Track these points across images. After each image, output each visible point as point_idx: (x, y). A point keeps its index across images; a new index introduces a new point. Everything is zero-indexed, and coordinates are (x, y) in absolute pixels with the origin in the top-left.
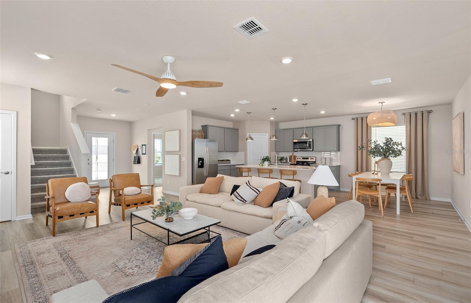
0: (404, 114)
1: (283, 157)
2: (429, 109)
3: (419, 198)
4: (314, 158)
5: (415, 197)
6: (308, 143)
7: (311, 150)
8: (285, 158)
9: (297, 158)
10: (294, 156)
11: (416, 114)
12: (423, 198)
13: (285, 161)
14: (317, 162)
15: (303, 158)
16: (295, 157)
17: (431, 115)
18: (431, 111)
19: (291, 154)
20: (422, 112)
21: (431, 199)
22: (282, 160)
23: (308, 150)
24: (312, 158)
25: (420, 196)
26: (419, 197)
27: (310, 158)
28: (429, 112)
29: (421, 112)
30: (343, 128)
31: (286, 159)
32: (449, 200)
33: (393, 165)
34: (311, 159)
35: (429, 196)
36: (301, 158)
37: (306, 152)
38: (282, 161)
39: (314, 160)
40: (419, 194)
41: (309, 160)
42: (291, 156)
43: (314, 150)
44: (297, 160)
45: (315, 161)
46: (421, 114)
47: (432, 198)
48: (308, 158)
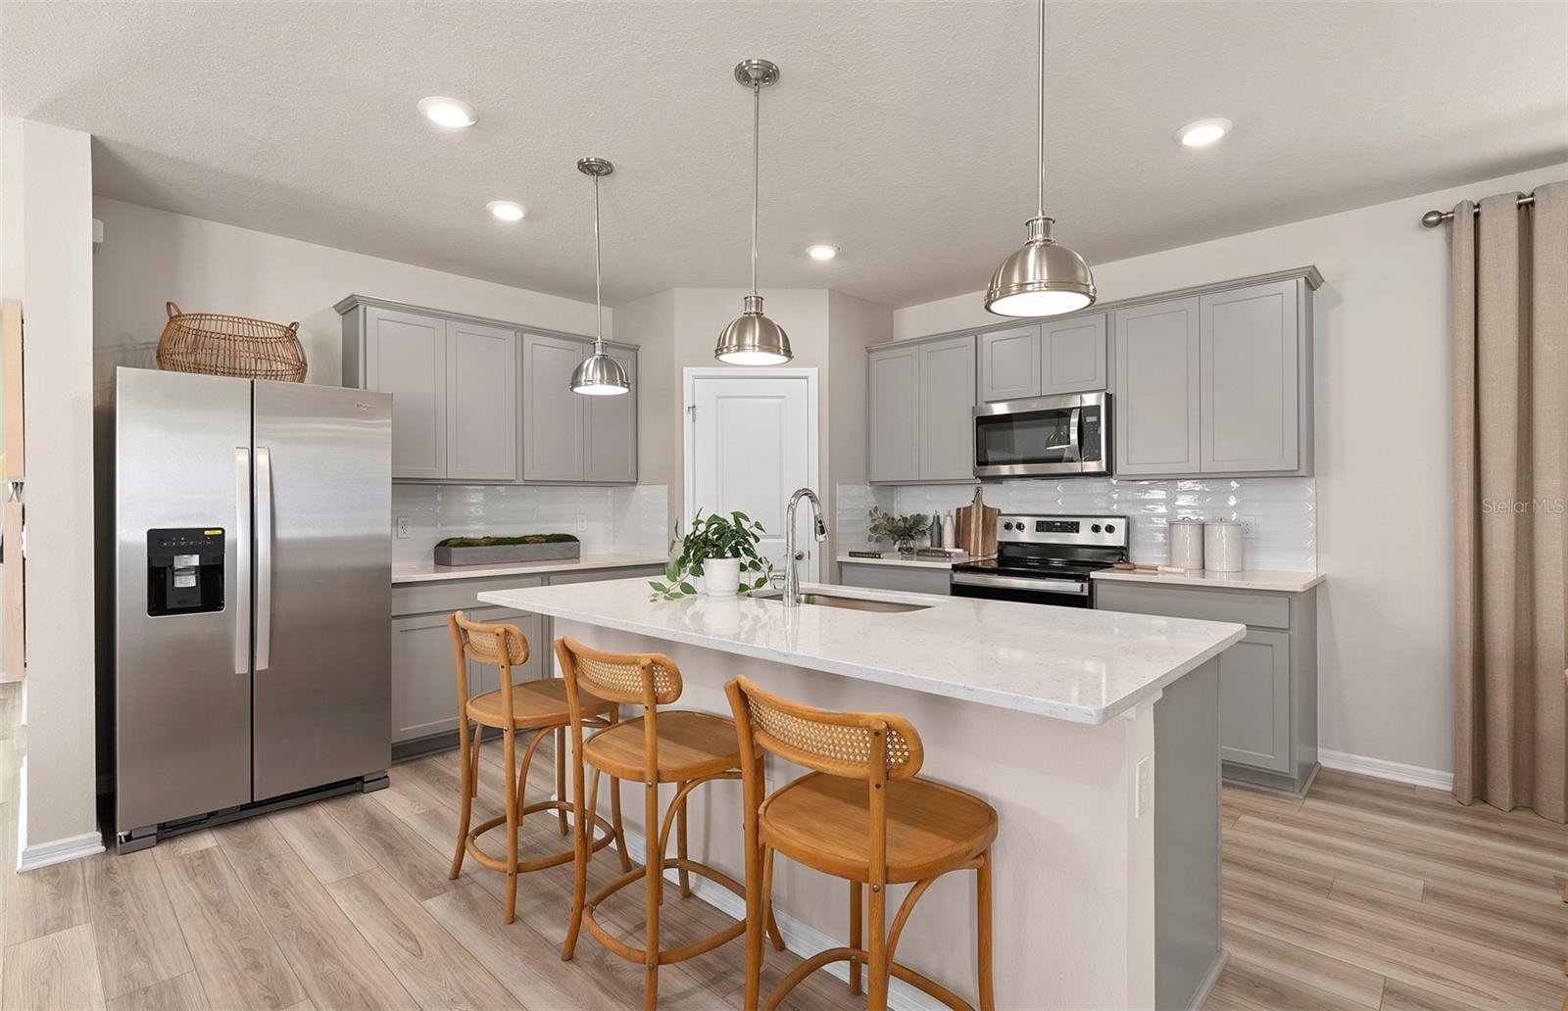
1: (919, 519)
4: (1120, 525)
6: (1074, 420)
8: (930, 522)
9: (1001, 522)
10: (984, 506)
13: (927, 543)
14: (1138, 556)
15: (1042, 527)
16: (989, 516)
19: (965, 498)
22: (912, 537)
23: (1076, 467)
24: (1104, 523)
27: (1085, 525)
30: (1337, 300)
31: (935, 529)
34: (1096, 529)
36: (1031, 524)
37: (1060, 486)
38: (911, 544)
39: (1116, 539)
41: (1083, 537)
42: (968, 510)
43: (1121, 467)
44: (1003, 536)
45: (1122, 543)
48: (1078, 523)
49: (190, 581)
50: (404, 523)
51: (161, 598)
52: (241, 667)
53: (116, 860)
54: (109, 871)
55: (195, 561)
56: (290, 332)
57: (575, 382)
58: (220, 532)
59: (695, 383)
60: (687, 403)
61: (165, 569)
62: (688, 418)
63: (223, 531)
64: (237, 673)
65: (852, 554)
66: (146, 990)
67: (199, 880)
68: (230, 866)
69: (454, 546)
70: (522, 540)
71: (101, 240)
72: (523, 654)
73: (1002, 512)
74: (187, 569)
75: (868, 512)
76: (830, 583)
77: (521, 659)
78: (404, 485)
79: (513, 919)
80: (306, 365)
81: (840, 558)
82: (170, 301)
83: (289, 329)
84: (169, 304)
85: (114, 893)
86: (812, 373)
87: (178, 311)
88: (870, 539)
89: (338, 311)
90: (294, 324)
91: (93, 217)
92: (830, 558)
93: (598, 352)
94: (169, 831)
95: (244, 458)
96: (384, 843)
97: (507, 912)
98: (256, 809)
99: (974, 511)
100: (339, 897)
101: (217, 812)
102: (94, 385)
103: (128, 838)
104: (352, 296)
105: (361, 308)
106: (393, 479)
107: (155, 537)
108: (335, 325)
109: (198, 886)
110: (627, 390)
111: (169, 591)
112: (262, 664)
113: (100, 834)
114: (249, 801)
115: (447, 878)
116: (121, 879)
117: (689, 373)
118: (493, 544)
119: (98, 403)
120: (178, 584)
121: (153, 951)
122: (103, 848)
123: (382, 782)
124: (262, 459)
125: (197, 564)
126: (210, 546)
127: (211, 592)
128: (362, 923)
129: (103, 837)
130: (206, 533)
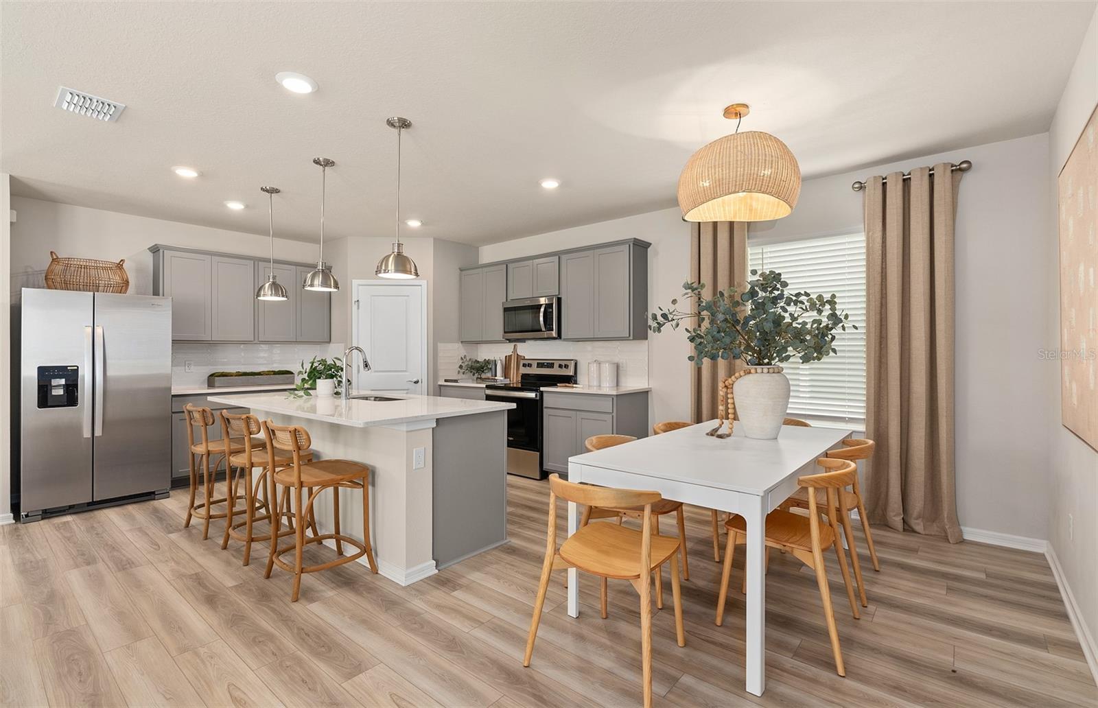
0: (862, 187)
1: (487, 362)
2: (956, 157)
3: (917, 528)
4: (571, 365)
5: (900, 526)
6: (542, 310)
7: (554, 334)
8: (491, 363)
9: (523, 363)
10: (517, 354)
11: (906, 182)
12: (934, 529)
13: (488, 376)
15: (539, 365)
16: (519, 360)
17: (968, 182)
18: (964, 166)
20: (930, 170)
21: (966, 537)
23: (547, 335)
25: (919, 521)
26: (918, 526)
27: (556, 365)
28: (959, 170)
29: (927, 173)
30: (656, 254)
31: (494, 367)
32: (1040, 546)
33: (791, 394)
34: (559, 366)
35: (956, 521)
36: (535, 364)
40: (915, 514)
41: (555, 370)
42: (510, 356)
43: (563, 335)
46: (926, 178)
47: (971, 533)
48: (553, 364)
49: (61, 392)
50: (189, 364)
51: (45, 400)
52: (87, 434)
53: (20, 525)
54: (17, 529)
55: (63, 381)
56: (120, 266)
57: (258, 295)
58: (76, 368)
59: (359, 288)
60: (355, 299)
61: (47, 386)
62: (355, 307)
63: (78, 367)
64: (85, 436)
65: (446, 381)
66: (31, 562)
67: (62, 531)
68: (78, 526)
69: (217, 376)
70: (259, 374)
71: (15, 220)
72: (211, 420)
73: (526, 358)
74: (60, 386)
75: (460, 358)
76: (434, 395)
77: (211, 423)
78: (179, 344)
79: (206, 538)
80: (128, 282)
81: (440, 383)
82: (53, 251)
83: (119, 264)
84: (51, 252)
85: (18, 536)
86: (424, 283)
87: (56, 256)
88: (459, 372)
89: (151, 251)
90: (122, 260)
91: (11, 209)
92: (434, 382)
93: (271, 280)
94: (47, 514)
95: (90, 330)
96: (157, 517)
97: (203, 535)
98: (94, 505)
99: (513, 357)
100: (129, 535)
101: (74, 505)
102: (11, 293)
103: (27, 516)
104: (156, 245)
105: (161, 251)
106: (173, 340)
107: (42, 370)
108: (149, 259)
109: (61, 533)
110: (286, 299)
111: (49, 396)
112: (98, 432)
113: (12, 515)
114: (91, 501)
115: (183, 527)
116: (22, 532)
117: (355, 282)
118: (241, 375)
119: (13, 302)
120: (53, 394)
121: (36, 552)
122: (14, 521)
123: (166, 495)
124: (99, 331)
125: (64, 383)
126: (70, 375)
127: (71, 397)
128: (136, 542)
129: (14, 516)
130: (69, 368)
